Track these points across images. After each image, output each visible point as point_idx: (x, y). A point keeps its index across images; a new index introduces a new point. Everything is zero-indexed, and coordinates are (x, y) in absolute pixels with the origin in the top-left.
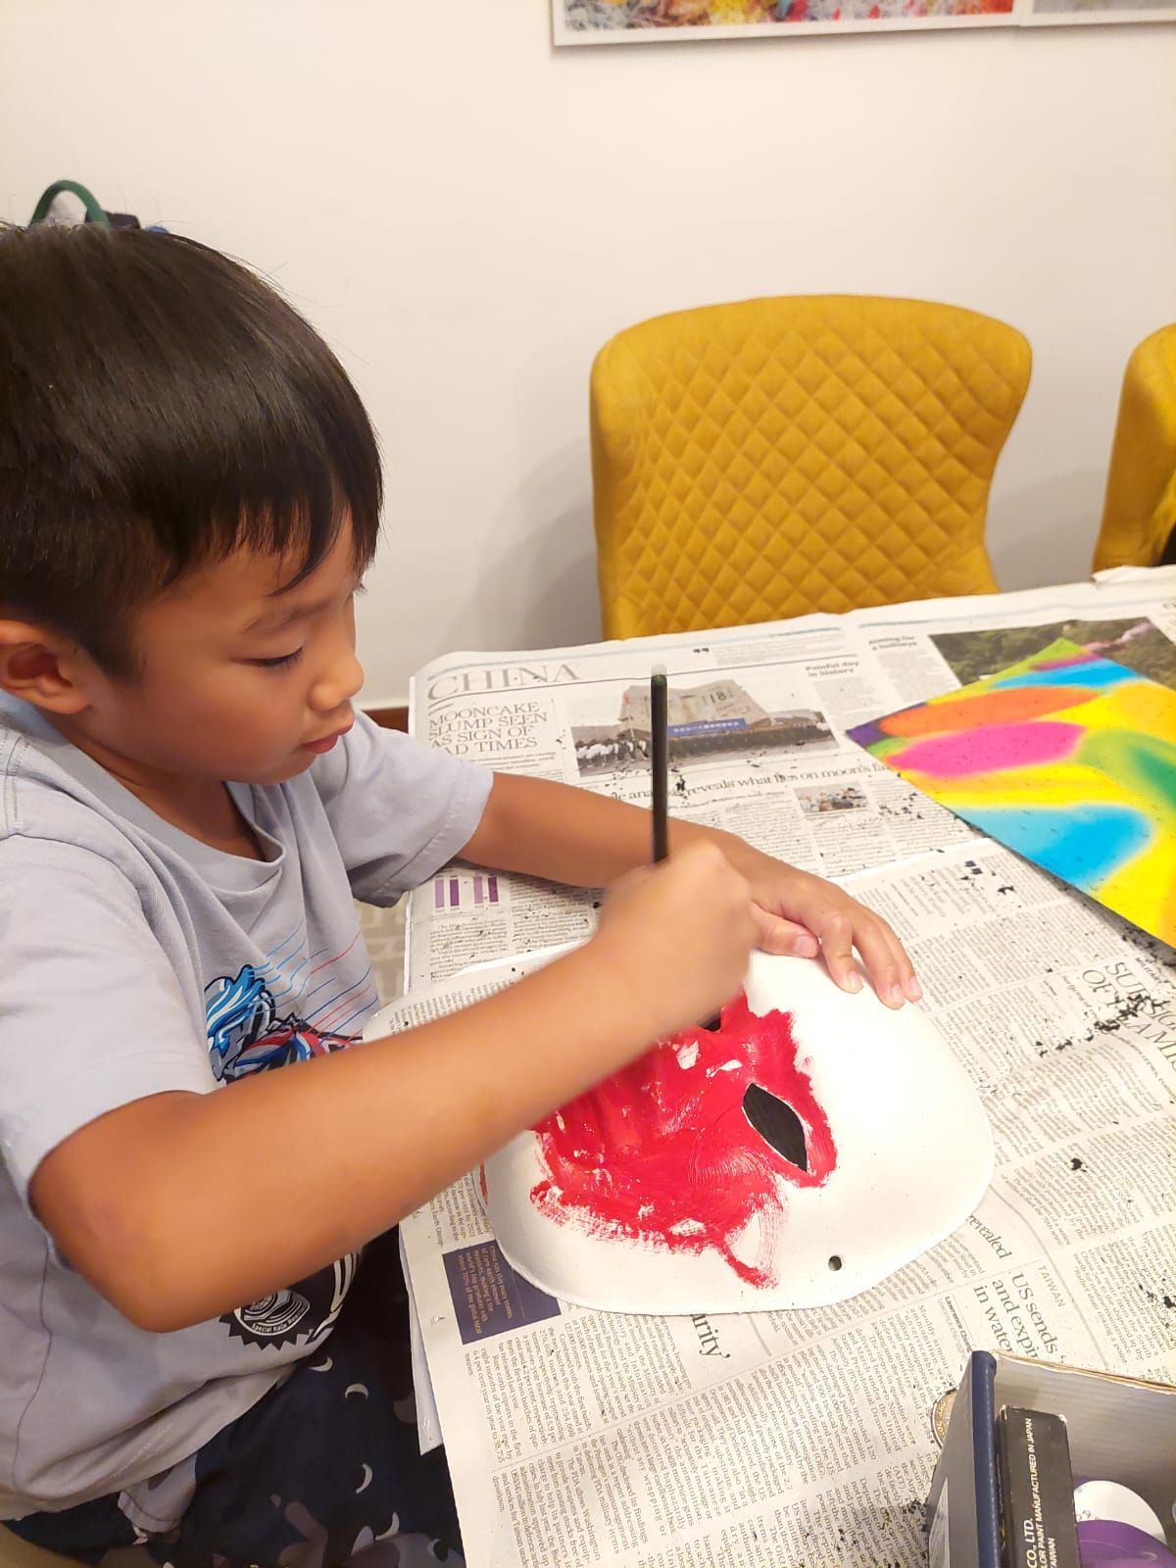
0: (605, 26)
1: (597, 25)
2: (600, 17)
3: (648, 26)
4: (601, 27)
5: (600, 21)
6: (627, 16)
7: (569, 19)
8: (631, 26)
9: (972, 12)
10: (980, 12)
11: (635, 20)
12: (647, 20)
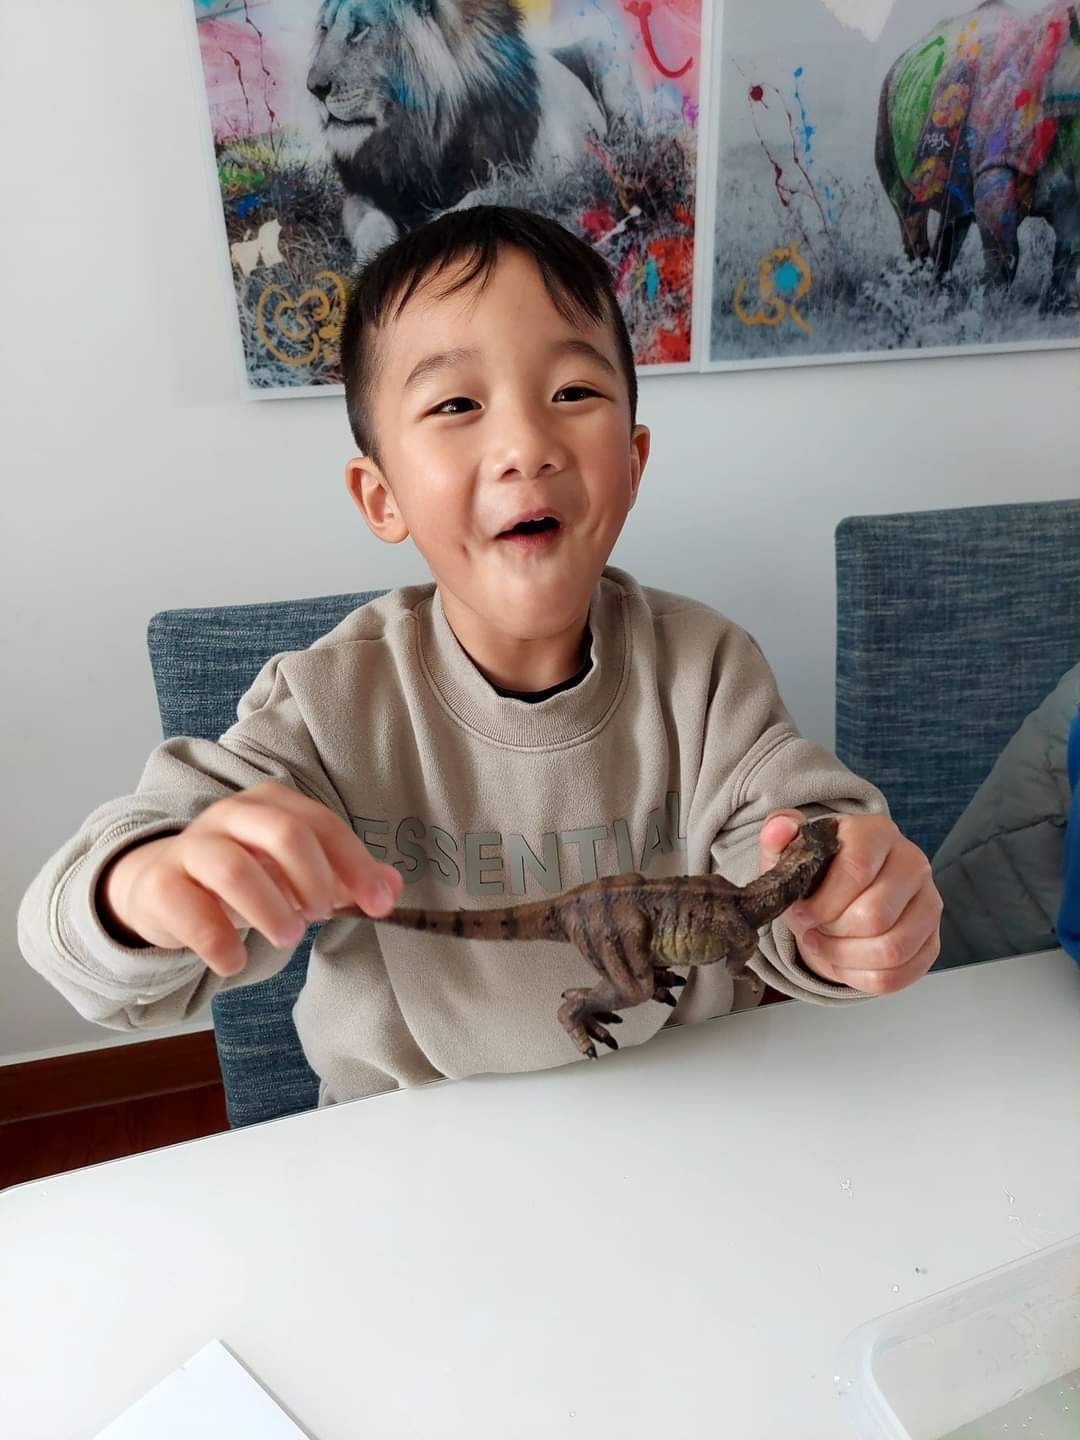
0: (290, 383)
1: (282, 383)
2: (284, 376)
3: (334, 383)
4: (287, 385)
5: (283, 379)
6: (312, 374)
7: (252, 378)
8: (317, 383)
9: (653, 363)
10: (659, 362)
11: (319, 378)
12: (333, 377)
